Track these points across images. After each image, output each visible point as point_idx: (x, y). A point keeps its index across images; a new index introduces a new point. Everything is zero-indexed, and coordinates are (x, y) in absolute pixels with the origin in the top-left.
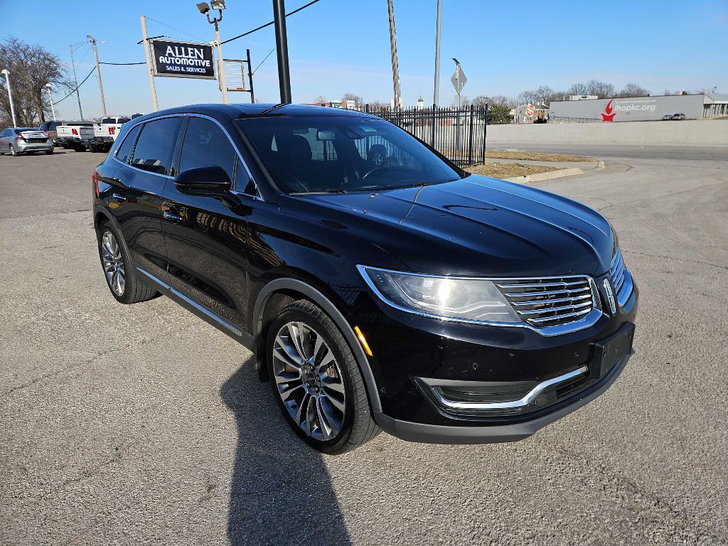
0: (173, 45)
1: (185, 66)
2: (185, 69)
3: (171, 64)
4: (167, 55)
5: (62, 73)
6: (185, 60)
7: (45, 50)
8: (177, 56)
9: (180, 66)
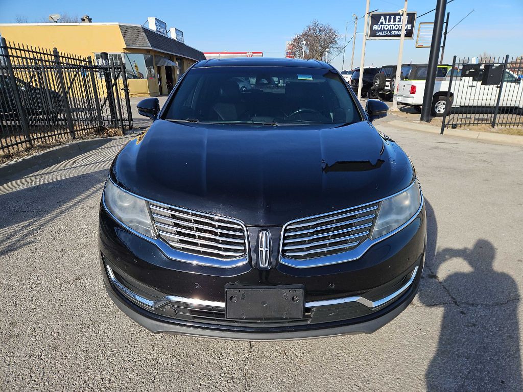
0: (385, 15)
1: (390, 31)
2: (390, 33)
3: (381, 30)
4: (379, 24)
5: (338, 41)
6: (392, 26)
7: (331, 27)
8: (387, 23)
9: (388, 30)
